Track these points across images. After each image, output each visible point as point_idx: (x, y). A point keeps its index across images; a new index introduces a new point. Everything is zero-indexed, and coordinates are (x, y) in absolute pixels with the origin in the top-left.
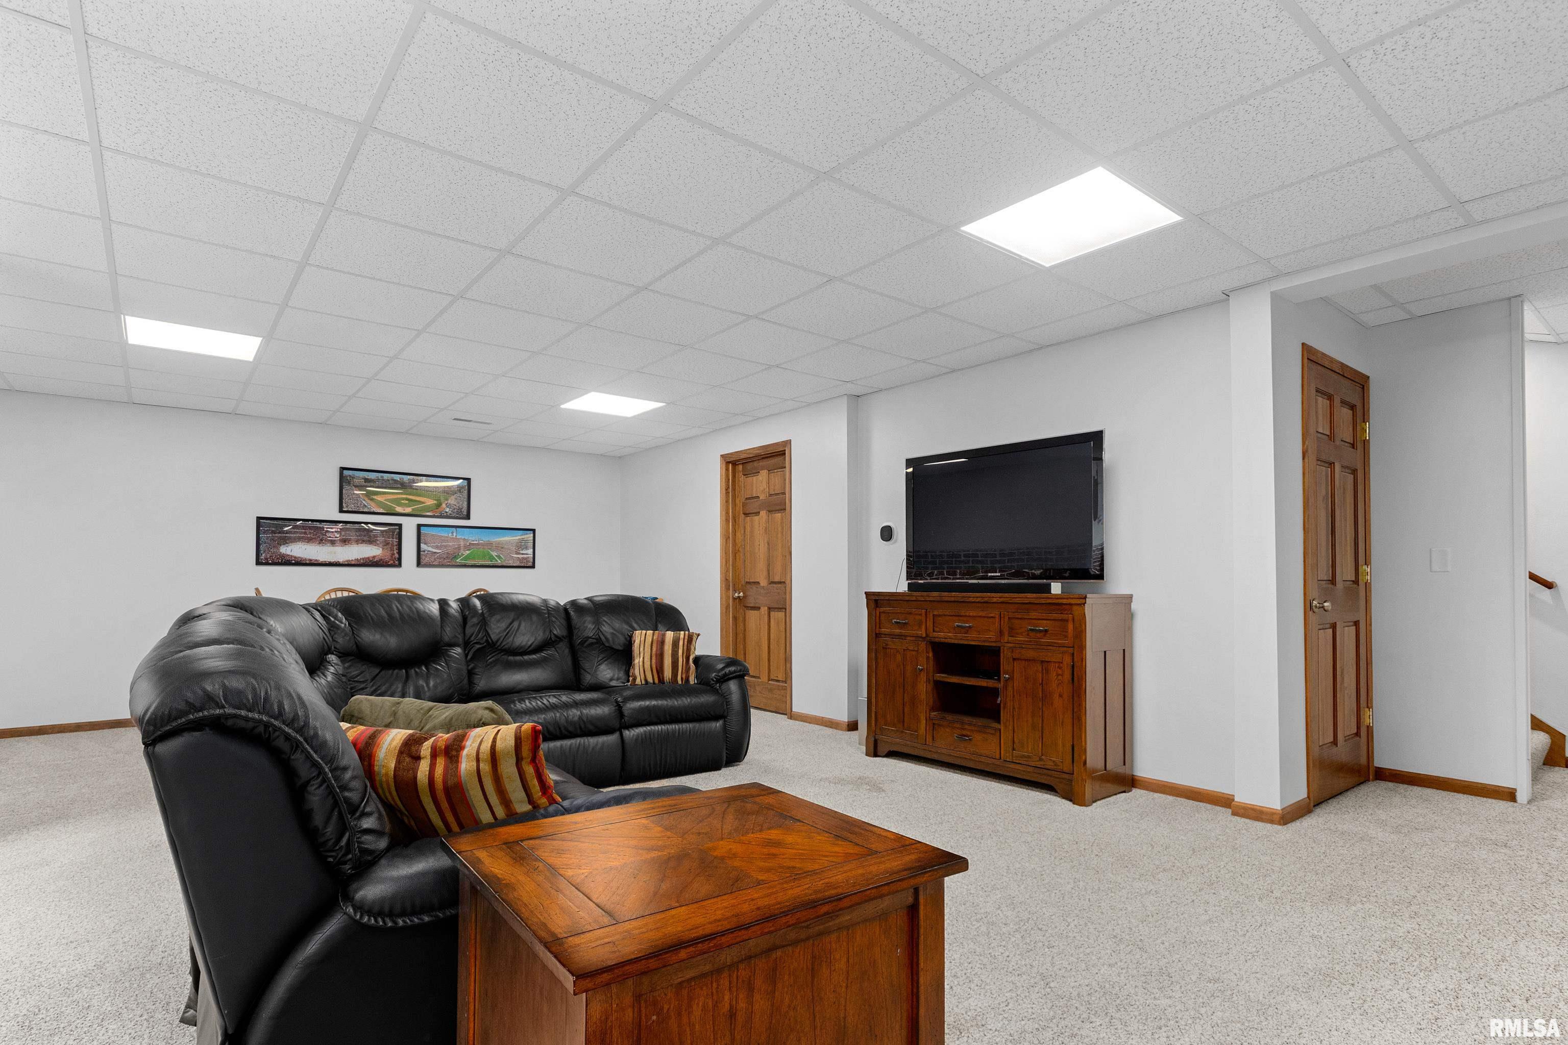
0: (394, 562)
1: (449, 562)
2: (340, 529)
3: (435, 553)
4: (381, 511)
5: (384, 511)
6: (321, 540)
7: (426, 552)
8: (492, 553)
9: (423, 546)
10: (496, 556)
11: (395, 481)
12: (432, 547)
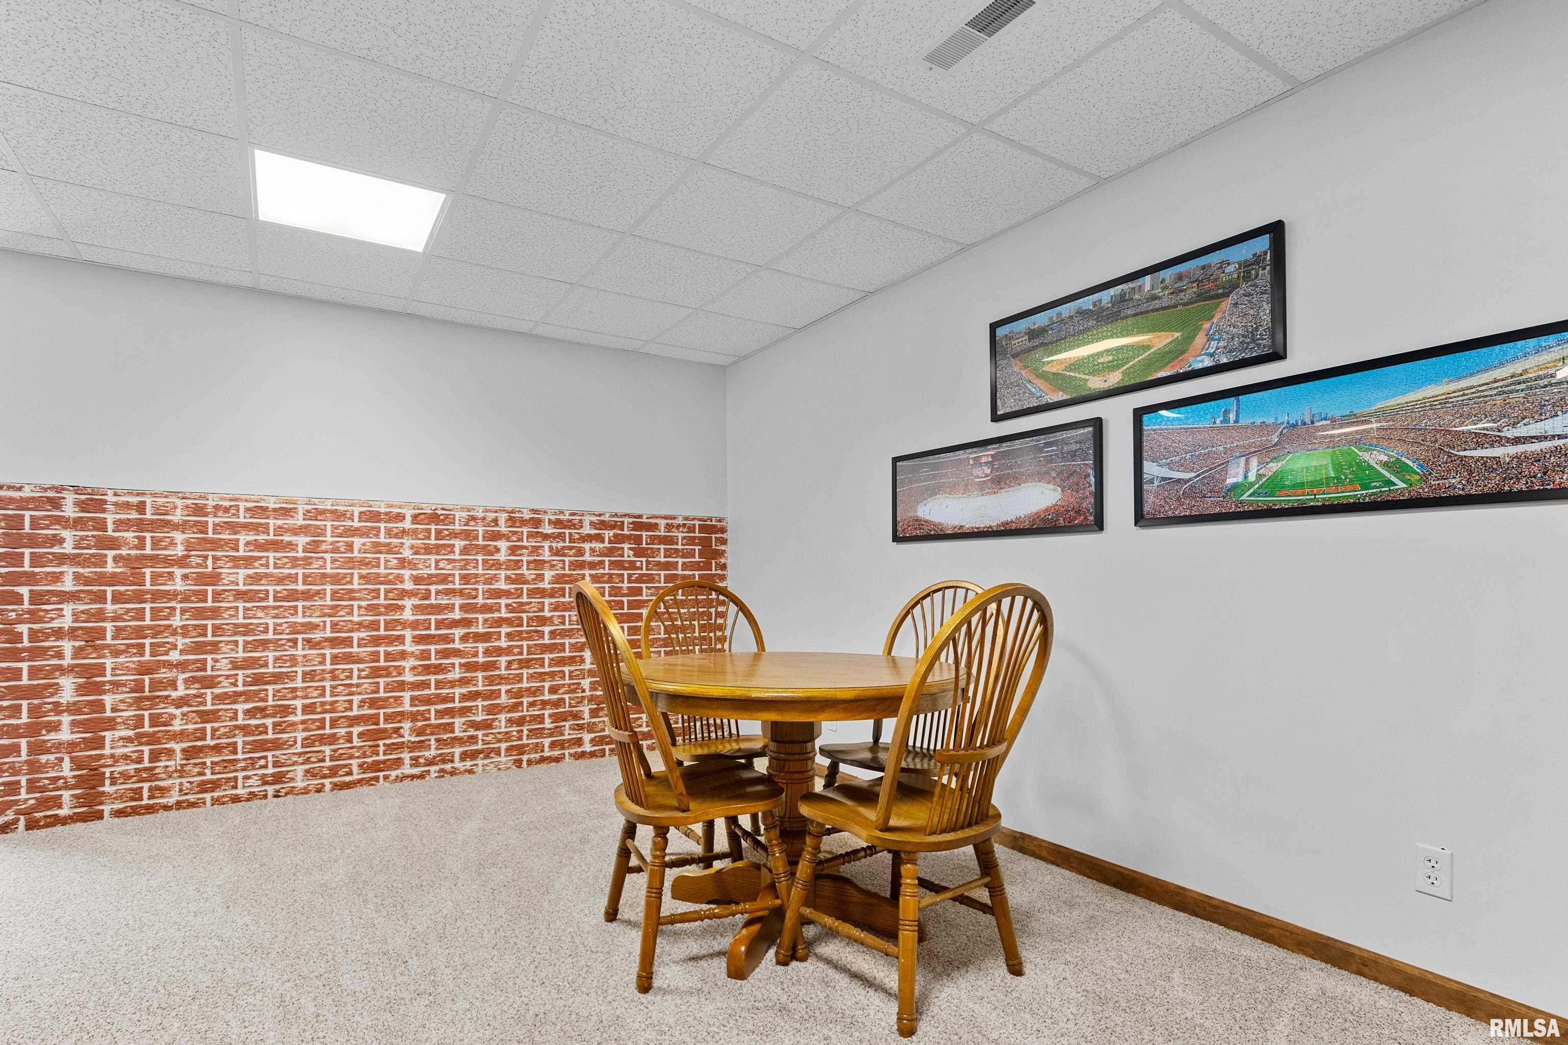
0: (1086, 518)
1: (1218, 503)
2: (992, 456)
3: (1179, 481)
4: (1060, 396)
5: (1065, 397)
6: (966, 485)
7: (1156, 483)
8: (1366, 456)
9: (1150, 468)
10: (1386, 465)
11: (1082, 313)
12: (1170, 466)
